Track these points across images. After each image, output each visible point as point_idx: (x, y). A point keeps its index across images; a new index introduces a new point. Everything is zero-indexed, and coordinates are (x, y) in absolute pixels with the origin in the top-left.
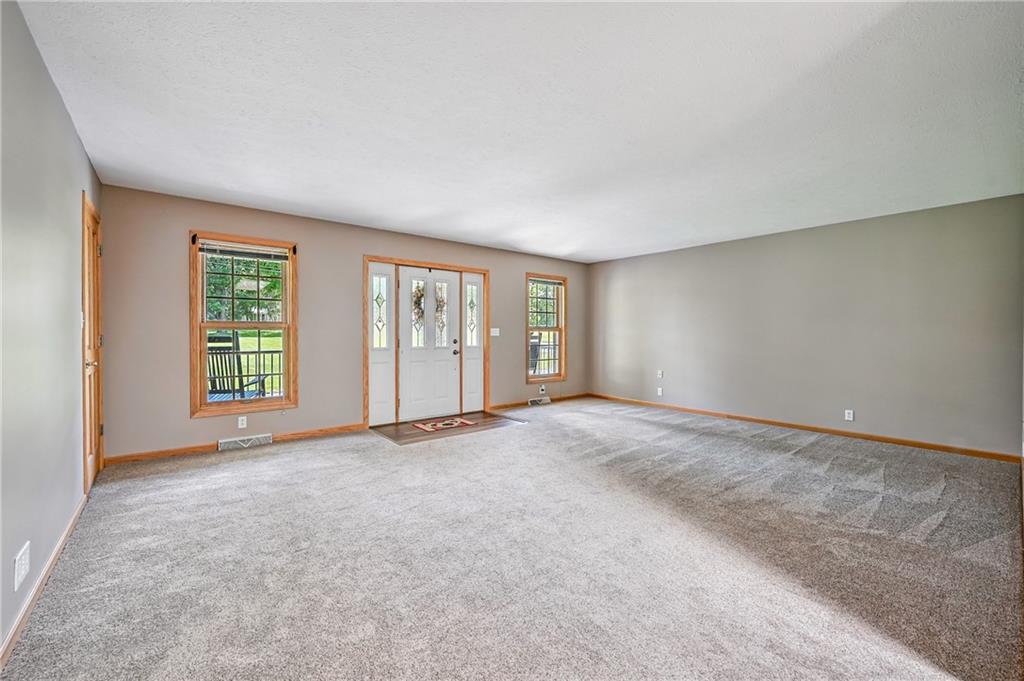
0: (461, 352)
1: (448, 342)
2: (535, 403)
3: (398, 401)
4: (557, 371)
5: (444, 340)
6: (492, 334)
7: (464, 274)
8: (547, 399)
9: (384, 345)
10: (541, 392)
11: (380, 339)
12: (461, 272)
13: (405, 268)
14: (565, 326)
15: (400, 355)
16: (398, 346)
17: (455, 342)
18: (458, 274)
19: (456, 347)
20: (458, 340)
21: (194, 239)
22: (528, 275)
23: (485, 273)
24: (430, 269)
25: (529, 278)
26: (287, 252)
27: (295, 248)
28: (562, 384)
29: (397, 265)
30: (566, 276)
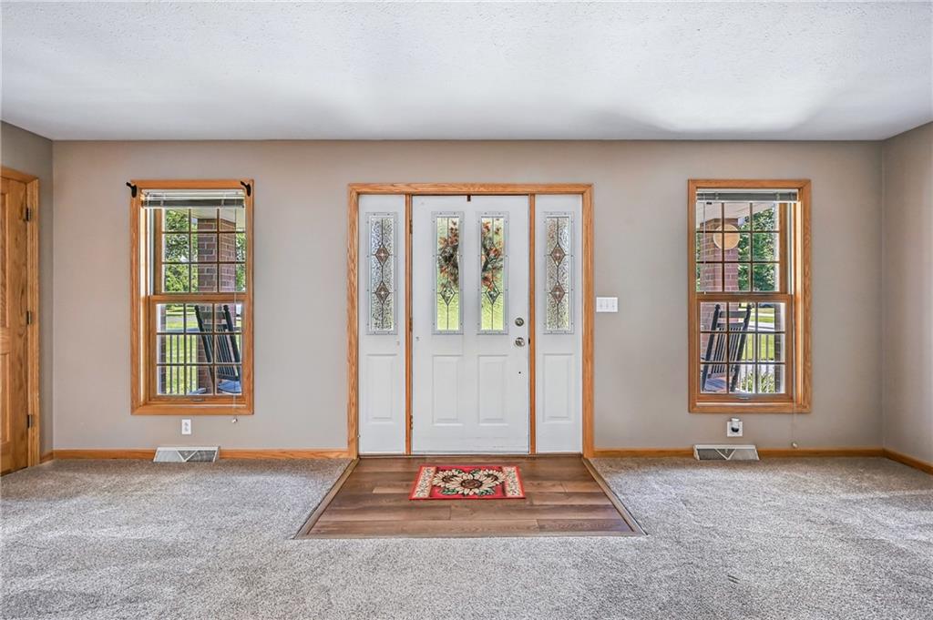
0: (532, 342)
1: (506, 324)
2: (712, 459)
3: (409, 419)
4: (783, 391)
5: (497, 320)
6: (598, 309)
8: (750, 451)
10: (730, 433)
12: (532, 195)
13: (423, 198)
14: (806, 290)
15: (415, 343)
16: (410, 329)
17: (520, 323)
18: (524, 201)
20: (526, 319)
21: (134, 191)
22: (694, 184)
23: (583, 191)
24: (469, 197)
25: (700, 191)
26: (242, 194)
27: (248, 187)
28: (797, 419)
29: (410, 195)
30: (808, 178)
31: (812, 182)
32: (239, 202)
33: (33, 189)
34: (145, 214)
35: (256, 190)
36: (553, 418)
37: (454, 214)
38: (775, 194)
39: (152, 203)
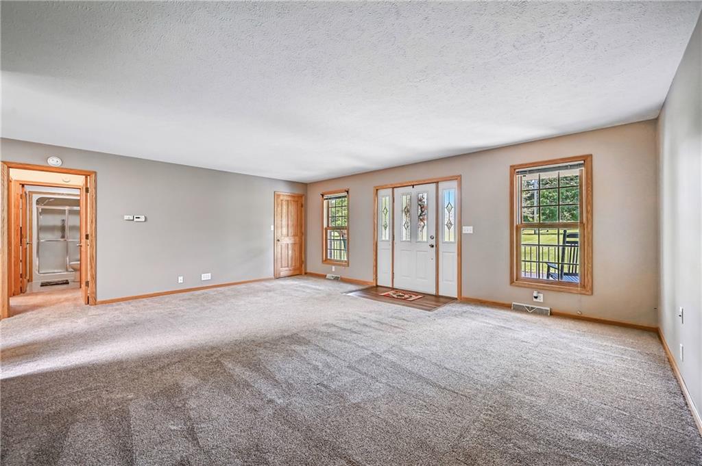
0: (437, 246)
1: (427, 238)
3: (393, 273)
5: (424, 235)
6: (464, 232)
7: (441, 185)
8: (545, 310)
9: (387, 238)
11: (385, 235)
12: (437, 183)
13: (398, 189)
14: (588, 221)
15: (395, 245)
16: (393, 239)
17: (432, 238)
18: (434, 185)
19: (433, 242)
20: (435, 237)
21: (323, 195)
22: (513, 168)
23: (458, 178)
24: (413, 186)
25: (517, 170)
26: (345, 194)
27: (347, 192)
28: (584, 298)
29: (393, 188)
30: (590, 153)
31: (593, 154)
32: (345, 197)
33: (304, 198)
34: (325, 202)
35: (350, 191)
36: (447, 280)
37: (408, 194)
38: (567, 166)
39: (327, 199)
